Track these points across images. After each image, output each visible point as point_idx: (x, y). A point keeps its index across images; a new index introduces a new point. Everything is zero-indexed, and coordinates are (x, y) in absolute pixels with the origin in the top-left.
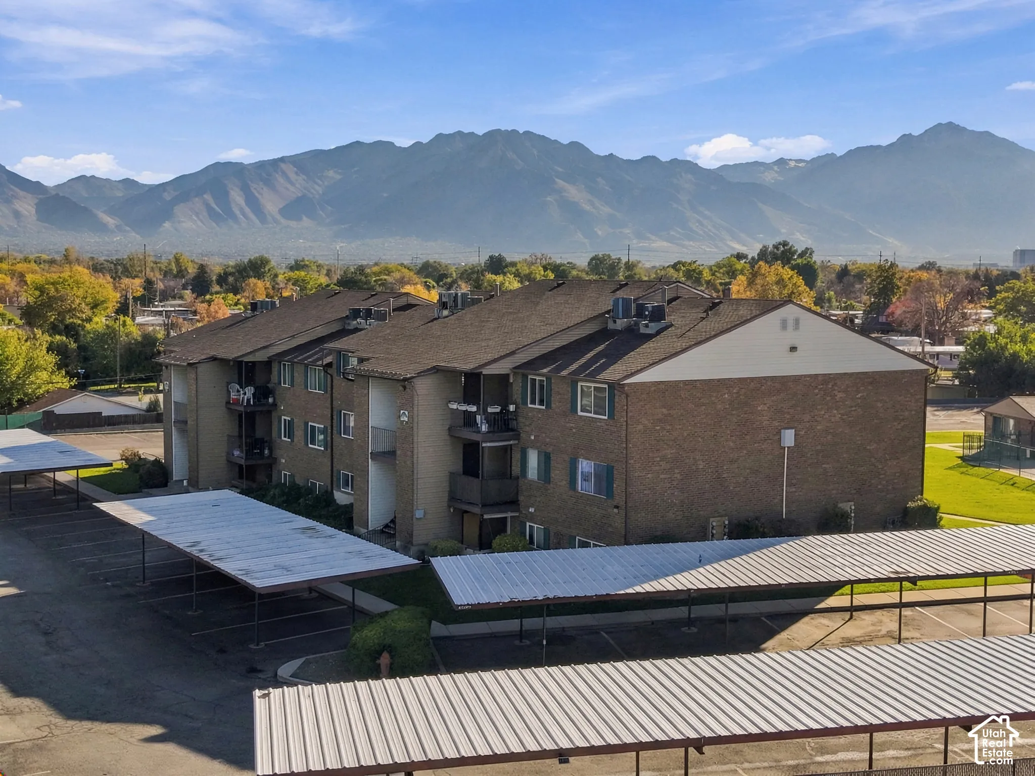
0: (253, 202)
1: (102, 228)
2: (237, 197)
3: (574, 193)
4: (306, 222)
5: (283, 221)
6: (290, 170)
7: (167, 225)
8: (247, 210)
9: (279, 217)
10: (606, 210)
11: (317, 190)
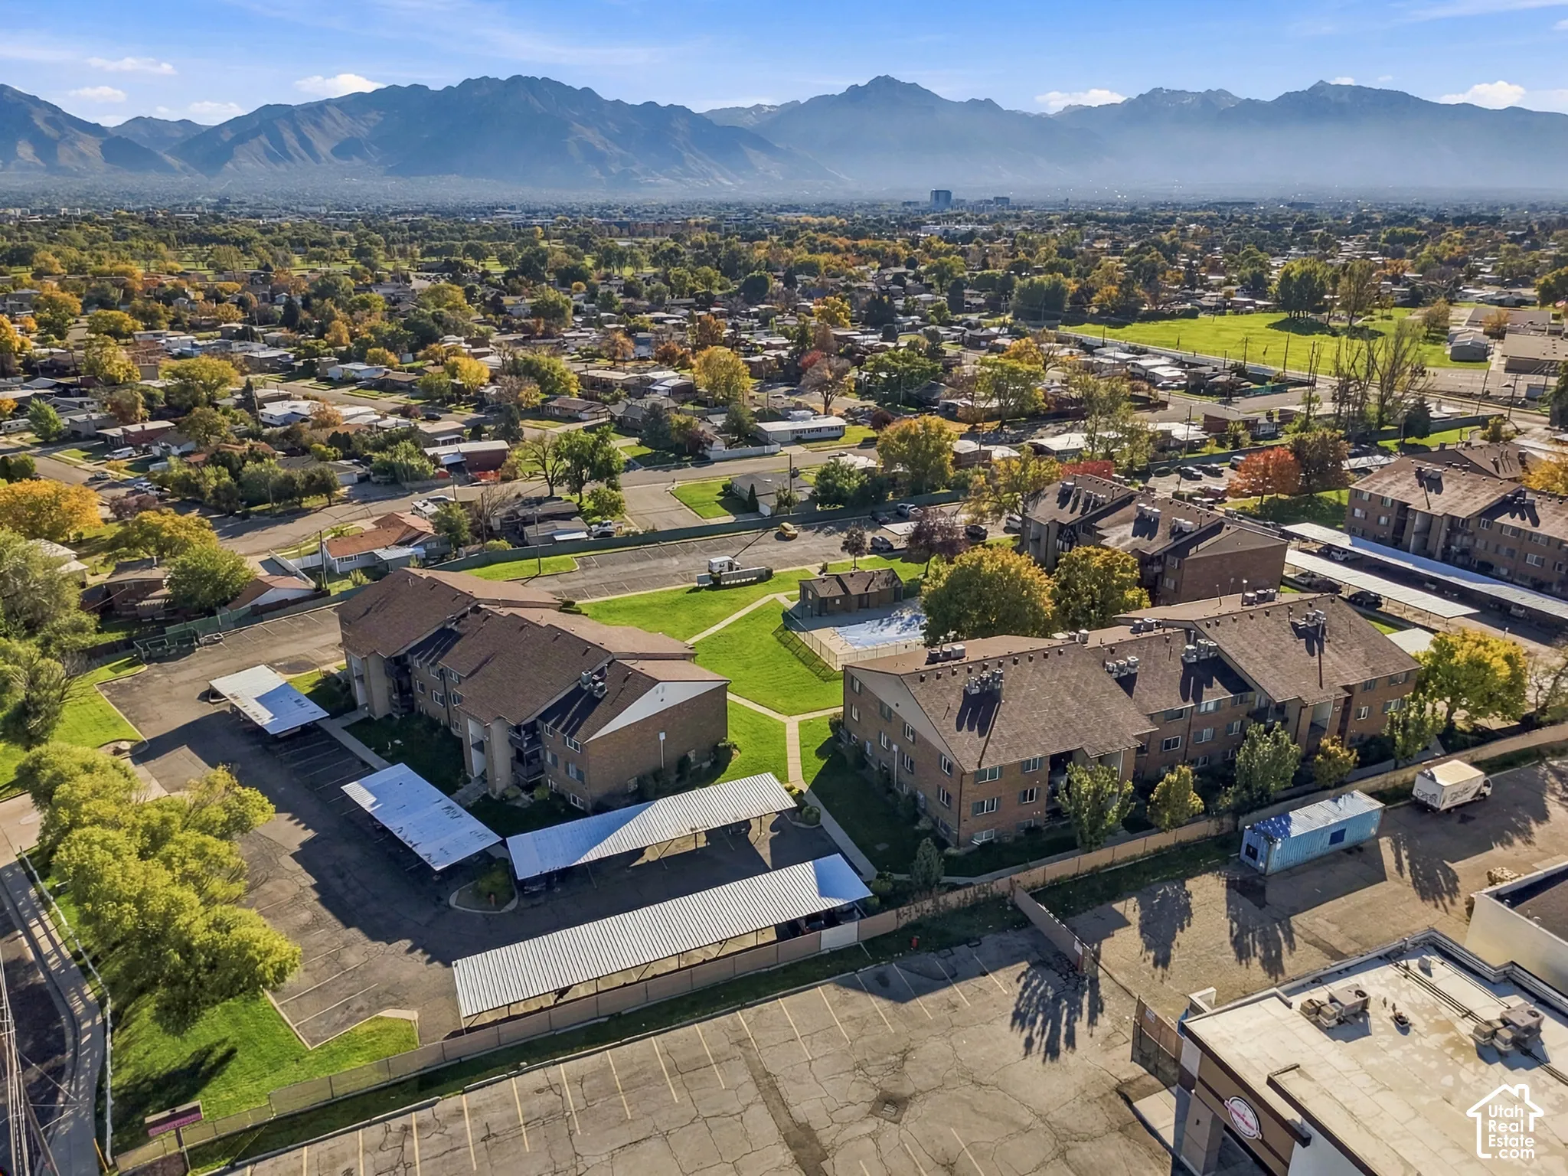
0: (305, 143)
1: (167, 168)
2: (290, 138)
3: (592, 136)
4: (357, 161)
5: (336, 161)
6: (335, 112)
7: (229, 165)
8: (301, 150)
9: (331, 157)
10: (617, 150)
11: (363, 131)
